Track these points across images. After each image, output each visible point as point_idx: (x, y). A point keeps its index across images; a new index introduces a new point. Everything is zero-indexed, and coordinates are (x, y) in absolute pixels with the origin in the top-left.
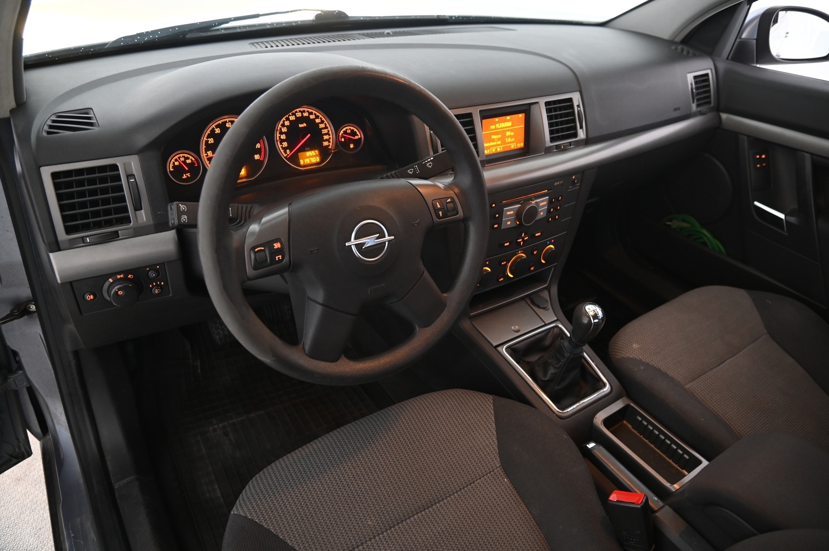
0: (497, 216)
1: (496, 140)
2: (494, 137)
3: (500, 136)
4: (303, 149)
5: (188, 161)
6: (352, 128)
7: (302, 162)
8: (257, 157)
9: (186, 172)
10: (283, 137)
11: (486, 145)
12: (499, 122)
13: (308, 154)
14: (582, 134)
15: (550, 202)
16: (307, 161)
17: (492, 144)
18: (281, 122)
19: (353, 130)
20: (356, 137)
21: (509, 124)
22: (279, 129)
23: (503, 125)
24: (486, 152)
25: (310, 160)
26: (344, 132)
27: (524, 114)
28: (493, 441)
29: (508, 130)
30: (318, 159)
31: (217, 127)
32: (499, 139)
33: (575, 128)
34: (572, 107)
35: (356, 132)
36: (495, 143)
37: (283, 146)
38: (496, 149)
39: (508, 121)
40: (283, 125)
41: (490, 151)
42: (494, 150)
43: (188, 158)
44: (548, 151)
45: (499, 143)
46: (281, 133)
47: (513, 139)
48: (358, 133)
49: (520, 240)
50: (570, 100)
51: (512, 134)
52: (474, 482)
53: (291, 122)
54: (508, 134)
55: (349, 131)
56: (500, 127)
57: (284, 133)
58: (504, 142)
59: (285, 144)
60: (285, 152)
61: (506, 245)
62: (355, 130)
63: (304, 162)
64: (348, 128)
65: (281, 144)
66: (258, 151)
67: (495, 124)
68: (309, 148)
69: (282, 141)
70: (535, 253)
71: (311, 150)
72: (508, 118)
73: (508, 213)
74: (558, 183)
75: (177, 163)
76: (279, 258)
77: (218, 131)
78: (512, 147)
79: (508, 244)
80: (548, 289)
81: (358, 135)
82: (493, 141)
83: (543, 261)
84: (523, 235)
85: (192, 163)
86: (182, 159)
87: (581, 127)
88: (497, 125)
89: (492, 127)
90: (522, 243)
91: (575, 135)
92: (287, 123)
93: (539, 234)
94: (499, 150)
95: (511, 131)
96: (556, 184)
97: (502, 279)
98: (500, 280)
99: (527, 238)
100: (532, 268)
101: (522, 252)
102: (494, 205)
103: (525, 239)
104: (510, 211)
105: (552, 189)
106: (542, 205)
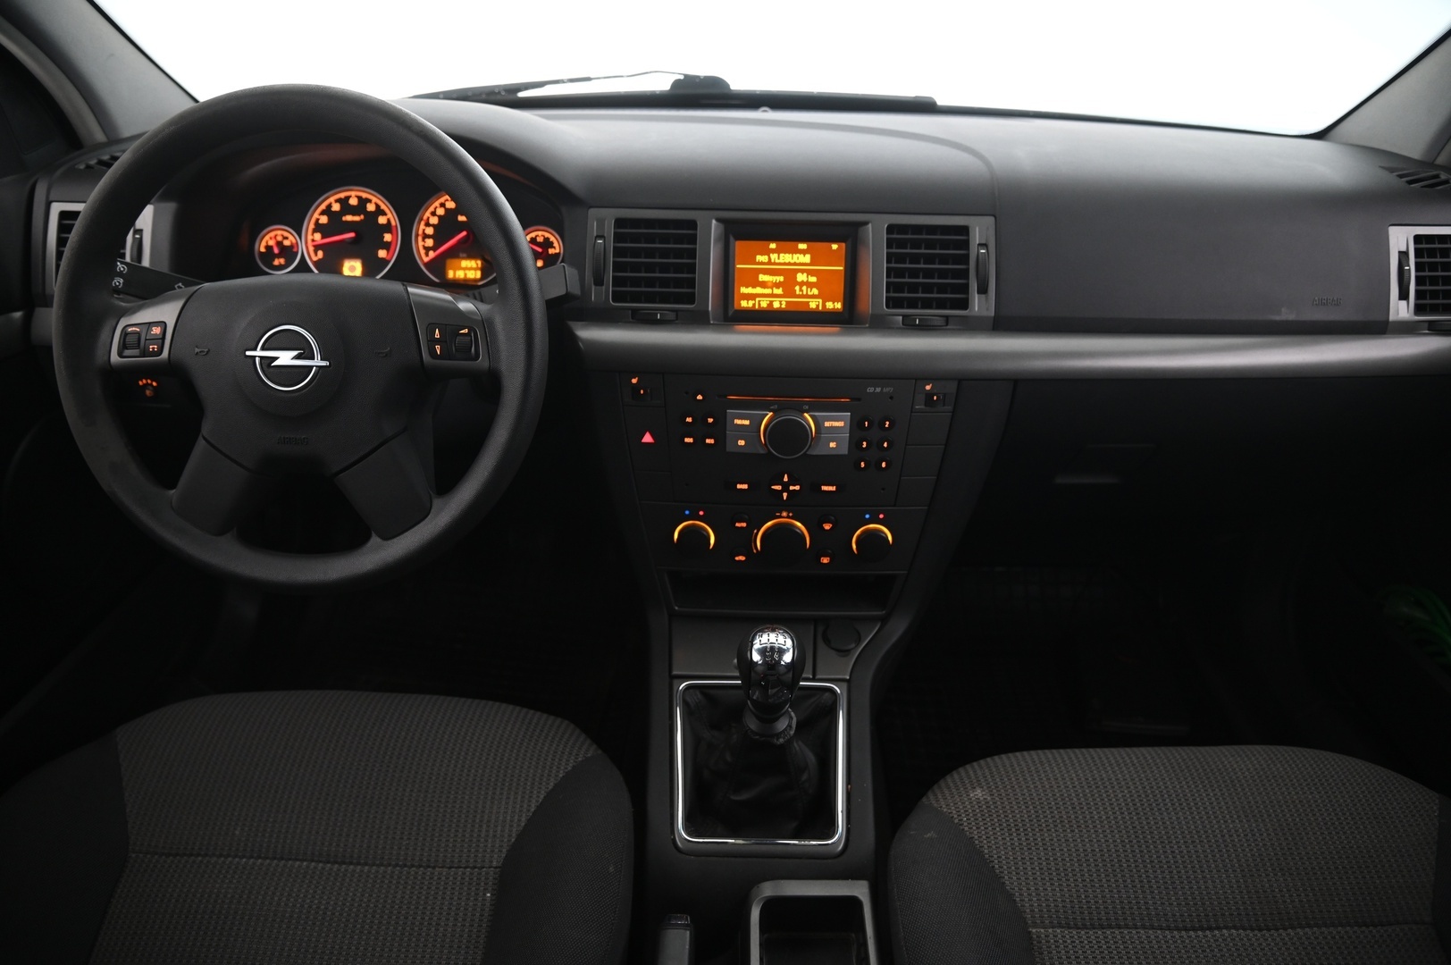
0: (710, 420)
1: (770, 284)
2: (762, 278)
3: (781, 279)
4: (454, 253)
5: (287, 243)
6: (547, 235)
7: (451, 274)
8: (382, 253)
9: (279, 256)
10: (430, 231)
11: (744, 290)
12: (777, 251)
13: (465, 263)
14: (980, 305)
15: (856, 425)
16: (460, 274)
17: (758, 290)
18: (431, 209)
19: (548, 239)
20: (551, 251)
21: (807, 259)
22: (425, 217)
23: (786, 258)
24: (744, 304)
25: (466, 274)
26: (532, 239)
27: (844, 245)
29: (802, 271)
30: (478, 274)
31: (336, 201)
32: (777, 285)
33: (965, 289)
34: (965, 245)
35: (552, 243)
36: (768, 291)
37: (426, 245)
38: (771, 302)
39: (803, 252)
40: (433, 214)
41: (754, 305)
42: (764, 304)
43: (287, 238)
44: (878, 324)
45: (779, 291)
46: (428, 224)
47: (815, 291)
48: (556, 244)
49: (778, 488)
50: (964, 230)
51: (813, 279)
53: (447, 210)
54: (801, 277)
55: (540, 239)
56: (781, 261)
57: (433, 226)
58: (789, 292)
59: (430, 242)
60: (427, 255)
61: (739, 486)
62: (552, 239)
63: (455, 274)
64: (540, 233)
65: (423, 240)
66: (387, 246)
67: (768, 252)
68: (465, 255)
69: (425, 236)
70: (827, 527)
71: (470, 257)
72: (802, 246)
73: (738, 422)
74: (878, 390)
75: (271, 243)
76: (153, 348)
77: (336, 207)
78: (813, 305)
79: (745, 486)
80: (884, 620)
81: (554, 248)
82: (763, 285)
83: (859, 554)
84: (786, 479)
85: (292, 246)
86: (279, 238)
87: (983, 290)
88: (774, 257)
89: (760, 258)
90: (785, 495)
91: (964, 304)
92: (441, 212)
93: (833, 488)
94: (776, 305)
95: (810, 273)
96: (870, 390)
97: (742, 558)
98: (737, 558)
99: (797, 488)
100: (825, 560)
101: (791, 514)
102: (700, 397)
103: (791, 488)
104: (742, 419)
105: (859, 400)
106: (832, 427)
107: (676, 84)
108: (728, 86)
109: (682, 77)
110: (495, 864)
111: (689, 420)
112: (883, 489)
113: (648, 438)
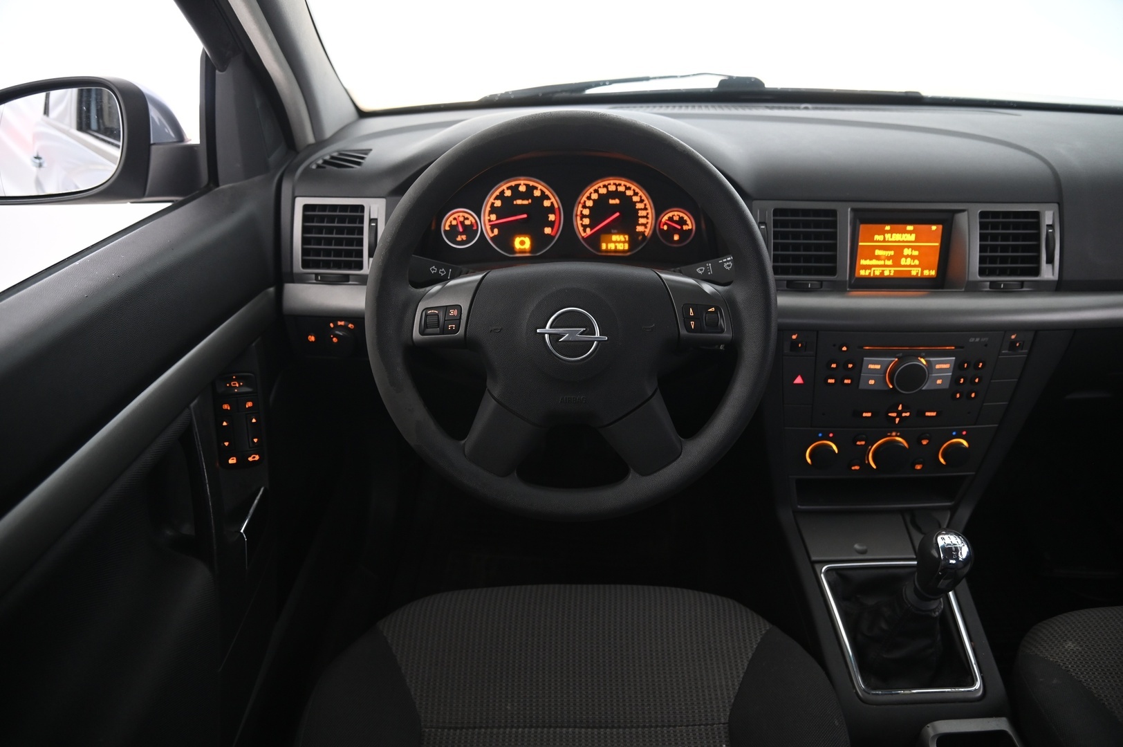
0: (850, 366)
1: (883, 257)
2: (878, 252)
3: (892, 253)
4: (608, 230)
5: (467, 222)
6: (682, 215)
7: (604, 246)
8: (548, 230)
9: (461, 234)
10: (586, 212)
11: (863, 262)
12: (891, 232)
13: (615, 238)
14: (1048, 273)
15: (958, 367)
16: (612, 246)
17: (874, 262)
18: (587, 194)
19: (682, 218)
20: (685, 228)
21: (912, 237)
22: (582, 201)
23: (897, 237)
24: (863, 273)
25: (616, 247)
26: (669, 218)
27: (941, 226)
28: (733, 685)
29: (908, 247)
30: (626, 247)
31: (508, 188)
32: (888, 258)
33: (1037, 260)
34: (1037, 226)
35: (686, 221)
36: (881, 263)
37: (584, 223)
38: (883, 271)
39: (910, 232)
40: (589, 198)
41: (870, 273)
42: (878, 273)
43: (467, 219)
44: (973, 289)
45: (889, 263)
46: (584, 207)
47: (917, 262)
48: (689, 222)
49: (894, 415)
50: (1036, 215)
51: (916, 253)
52: (675, 726)
53: (599, 195)
54: (907, 252)
55: (676, 218)
56: (893, 239)
57: (589, 207)
58: (897, 263)
59: (586, 221)
60: (585, 231)
61: (865, 415)
62: (686, 218)
63: (607, 247)
64: (676, 213)
65: (581, 219)
66: (551, 224)
67: (883, 233)
68: (616, 231)
69: (583, 216)
70: (925, 442)
71: (619, 233)
72: (910, 228)
73: (871, 366)
74: (977, 340)
75: (454, 223)
76: (452, 327)
77: (508, 193)
78: (914, 273)
79: (869, 415)
80: (953, 510)
81: (688, 225)
82: (878, 258)
83: (942, 461)
84: (900, 408)
85: (472, 225)
86: (462, 219)
87: (1050, 260)
88: (888, 236)
89: (877, 237)
90: (897, 420)
91: (1036, 271)
92: (595, 196)
93: (934, 414)
94: (887, 273)
95: (914, 248)
96: (972, 340)
97: (857, 468)
98: (853, 468)
99: (908, 414)
100: (918, 467)
101: (898, 434)
102: (844, 349)
103: (904, 415)
104: (875, 364)
105: (962, 347)
106: (941, 369)
107: (722, 83)
108: (763, 85)
109: (726, 78)
110: (723, 721)
111: (834, 366)
112: (969, 413)
113: (799, 380)
